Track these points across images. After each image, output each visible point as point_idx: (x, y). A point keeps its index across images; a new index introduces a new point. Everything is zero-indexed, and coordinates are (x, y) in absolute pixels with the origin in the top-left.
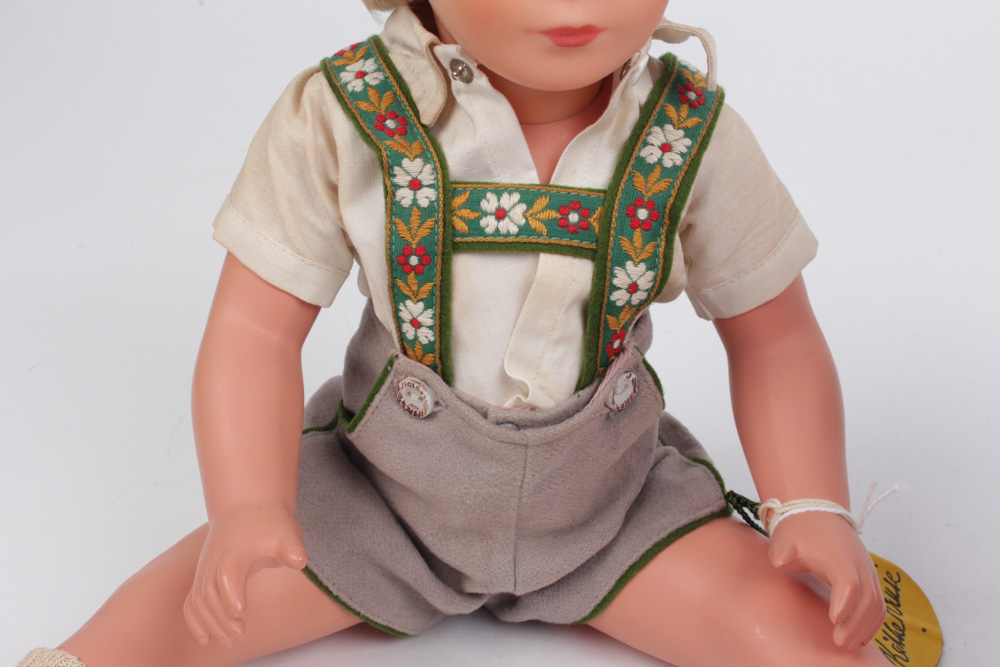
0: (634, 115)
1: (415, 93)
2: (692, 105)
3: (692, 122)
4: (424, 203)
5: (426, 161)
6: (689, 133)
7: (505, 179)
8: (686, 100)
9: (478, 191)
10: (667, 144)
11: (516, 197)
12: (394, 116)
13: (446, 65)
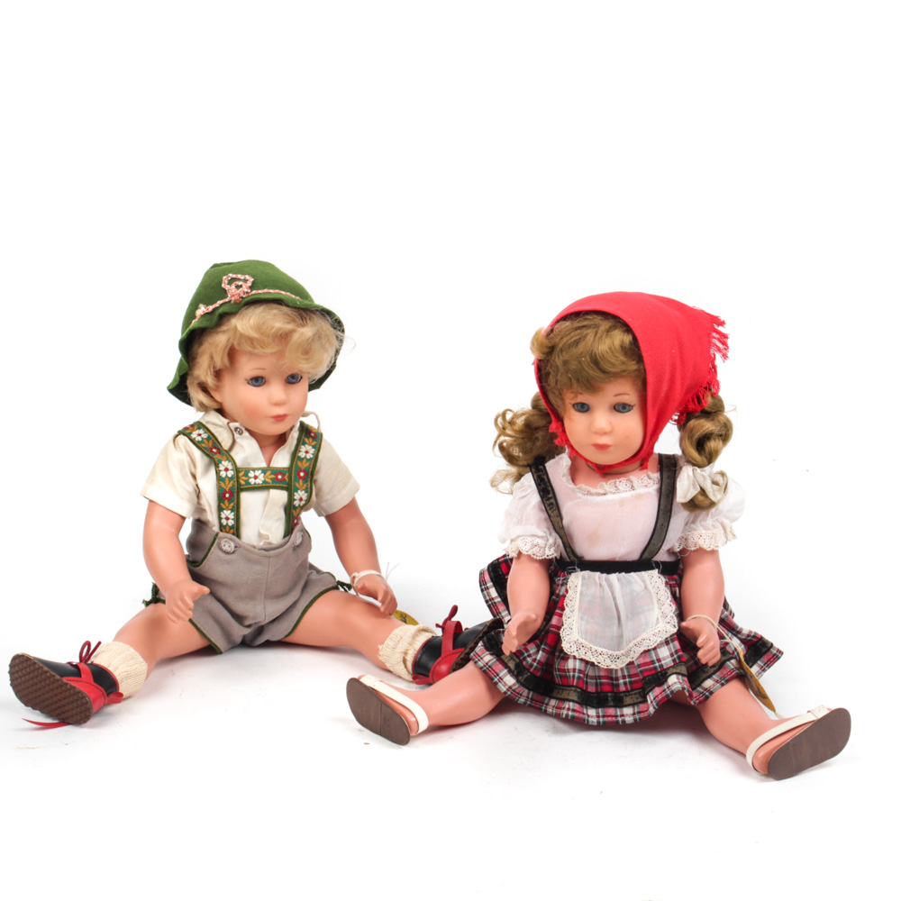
0: (295, 442)
1: (220, 440)
2: (313, 438)
3: (314, 443)
4: (230, 476)
5: (229, 461)
6: (314, 447)
7: (255, 466)
8: (311, 436)
9: (247, 471)
10: (307, 451)
11: (260, 471)
12: (215, 448)
13: (233, 429)
